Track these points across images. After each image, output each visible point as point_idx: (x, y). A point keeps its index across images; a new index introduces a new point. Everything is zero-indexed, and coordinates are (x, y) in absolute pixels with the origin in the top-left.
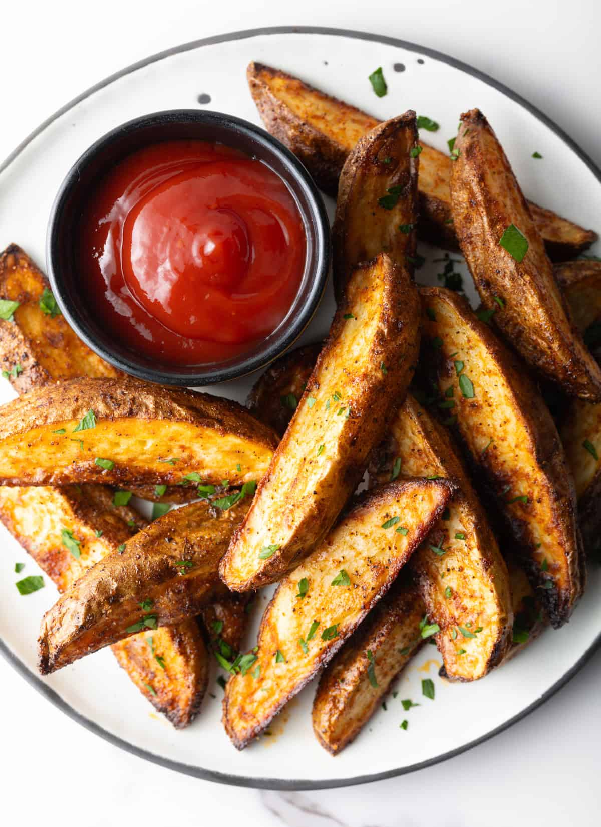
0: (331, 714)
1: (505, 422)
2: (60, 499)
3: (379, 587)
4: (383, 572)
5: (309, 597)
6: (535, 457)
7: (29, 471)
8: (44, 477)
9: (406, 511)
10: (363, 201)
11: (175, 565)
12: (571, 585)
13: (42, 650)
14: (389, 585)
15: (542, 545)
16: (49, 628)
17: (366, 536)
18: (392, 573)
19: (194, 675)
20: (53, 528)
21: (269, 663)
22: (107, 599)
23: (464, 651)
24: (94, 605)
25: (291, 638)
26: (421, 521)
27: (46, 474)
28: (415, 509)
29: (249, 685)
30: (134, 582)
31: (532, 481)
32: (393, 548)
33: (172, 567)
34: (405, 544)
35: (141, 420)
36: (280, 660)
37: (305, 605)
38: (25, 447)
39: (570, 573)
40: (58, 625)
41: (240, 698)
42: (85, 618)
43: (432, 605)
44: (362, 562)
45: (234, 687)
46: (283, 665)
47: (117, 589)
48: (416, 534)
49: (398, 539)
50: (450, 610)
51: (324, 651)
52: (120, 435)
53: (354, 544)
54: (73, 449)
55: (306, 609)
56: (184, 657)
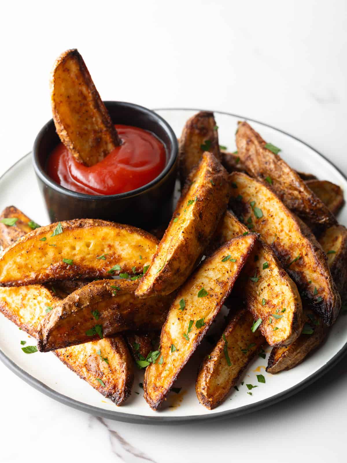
0: (206, 377)
1: (281, 222)
2: (44, 291)
3: (225, 292)
4: (226, 284)
5: (186, 309)
6: (300, 232)
7: (27, 274)
8: (36, 275)
9: (234, 252)
10: (192, 146)
11: (110, 289)
12: (332, 293)
13: (39, 336)
14: (230, 291)
15: (312, 281)
16: (42, 325)
17: (214, 269)
18: (230, 283)
19: (125, 363)
20: (42, 312)
21: (168, 354)
22: (74, 303)
23: (277, 328)
24: (67, 306)
25: (179, 336)
26: (242, 253)
27: (36, 274)
28: (239, 249)
29: (157, 369)
30: (88, 295)
31: (301, 246)
32: (229, 272)
33: (109, 290)
34: (235, 268)
35: (87, 228)
36: (173, 350)
37: (185, 314)
38: (25, 254)
39: (330, 287)
40: (48, 321)
41: (153, 379)
42: (63, 312)
43: (256, 311)
44: (213, 283)
45: (149, 373)
46: (176, 354)
47: (79, 299)
48: (241, 260)
49: (232, 266)
50: (266, 310)
51: (198, 335)
52: (75, 238)
53: (207, 275)
54: (51, 253)
55: (185, 317)
56: (119, 354)
